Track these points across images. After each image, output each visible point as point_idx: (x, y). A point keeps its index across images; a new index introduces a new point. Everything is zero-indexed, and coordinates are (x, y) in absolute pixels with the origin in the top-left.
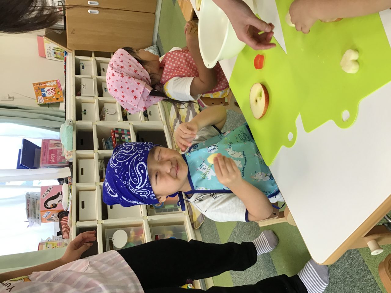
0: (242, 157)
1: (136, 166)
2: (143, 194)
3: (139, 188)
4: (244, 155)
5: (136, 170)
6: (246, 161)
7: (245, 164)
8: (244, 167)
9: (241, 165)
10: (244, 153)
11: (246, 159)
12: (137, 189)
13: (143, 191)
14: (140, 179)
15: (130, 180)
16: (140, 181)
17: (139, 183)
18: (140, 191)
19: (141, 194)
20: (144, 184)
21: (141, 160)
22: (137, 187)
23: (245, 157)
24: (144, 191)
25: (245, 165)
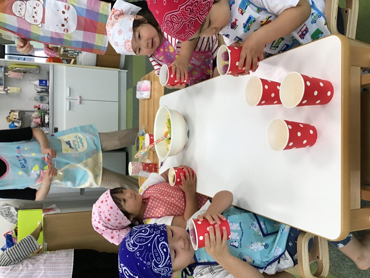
0: (239, 228)
1: (158, 246)
2: (163, 272)
3: (161, 267)
4: (241, 226)
5: (159, 250)
6: (243, 232)
7: (242, 235)
8: (241, 239)
9: (238, 237)
10: (240, 225)
11: (242, 231)
12: (160, 268)
13: (163, 269)
14: (163, 258)
15: (154, 260)
16: (163, 260)
17: (162, 262)
18: (162, 269)
19: (162, 272)
20: (166, 262)
21: (162, 240)
22: (160, 266)
23: (242, 229)
24: (165, 269)
25: (242, 237)
